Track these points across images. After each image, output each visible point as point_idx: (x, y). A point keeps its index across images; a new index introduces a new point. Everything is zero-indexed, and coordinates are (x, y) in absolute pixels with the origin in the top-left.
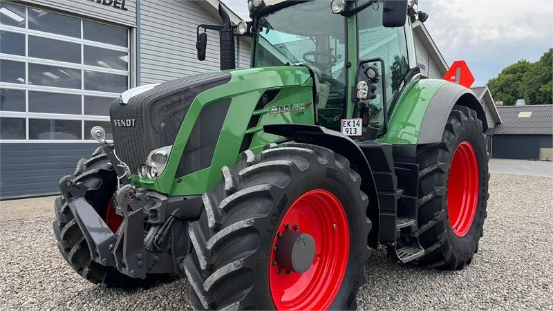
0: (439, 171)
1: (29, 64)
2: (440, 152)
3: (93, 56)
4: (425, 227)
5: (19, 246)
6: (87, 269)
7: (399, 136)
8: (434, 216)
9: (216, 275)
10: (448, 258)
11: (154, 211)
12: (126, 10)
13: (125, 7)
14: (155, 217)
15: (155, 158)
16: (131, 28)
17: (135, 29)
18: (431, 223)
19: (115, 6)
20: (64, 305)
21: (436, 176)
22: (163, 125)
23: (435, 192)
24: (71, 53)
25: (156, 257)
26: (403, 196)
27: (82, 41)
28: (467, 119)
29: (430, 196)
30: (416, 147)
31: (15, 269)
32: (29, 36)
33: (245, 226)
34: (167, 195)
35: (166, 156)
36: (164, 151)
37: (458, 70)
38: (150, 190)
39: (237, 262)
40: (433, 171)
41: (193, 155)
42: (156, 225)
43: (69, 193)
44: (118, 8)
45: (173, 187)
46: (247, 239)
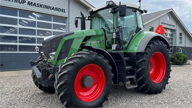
0: (144, 61)
1: (37, 30)
2: (145, 55)
3: (55, 27)
4: (140, 79)
5: (28, 81)
6: (39, 86)
7: (134, 50)
8: (142, 75)
9: (59, 85)
10: (149, 89)
11: (51, 69)
12: (65, 12)
13: (65, 11)
14: (51, 71)
15: (51, 55)
16: (67, 18)
17: (68, 18)
18: (141, 77)
19: (62, 12)
20: (33, 96)
21: (143, 62)
22: (55, 46)
23: (142, 68)
24: (49, 26)
25: (51, 82)
26: (132, 69)
27: (52, 23)
28: (158, 44)
29: (141, 69)
30: (136, 53)
31: (25, 87)
32: (37, 22)
33: (66, 72)
34: (55, 65)
35: (54, 55)
36: (53, 53)
37: (160, 28)
38: (50, 64)
39: (63, 81)
40: (142, 61)
41: (62, 55)
42: (52, 73)
43: (32, 65)
44: (63, 12)
45: (56, 63)
46: (66, 76)
